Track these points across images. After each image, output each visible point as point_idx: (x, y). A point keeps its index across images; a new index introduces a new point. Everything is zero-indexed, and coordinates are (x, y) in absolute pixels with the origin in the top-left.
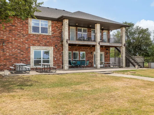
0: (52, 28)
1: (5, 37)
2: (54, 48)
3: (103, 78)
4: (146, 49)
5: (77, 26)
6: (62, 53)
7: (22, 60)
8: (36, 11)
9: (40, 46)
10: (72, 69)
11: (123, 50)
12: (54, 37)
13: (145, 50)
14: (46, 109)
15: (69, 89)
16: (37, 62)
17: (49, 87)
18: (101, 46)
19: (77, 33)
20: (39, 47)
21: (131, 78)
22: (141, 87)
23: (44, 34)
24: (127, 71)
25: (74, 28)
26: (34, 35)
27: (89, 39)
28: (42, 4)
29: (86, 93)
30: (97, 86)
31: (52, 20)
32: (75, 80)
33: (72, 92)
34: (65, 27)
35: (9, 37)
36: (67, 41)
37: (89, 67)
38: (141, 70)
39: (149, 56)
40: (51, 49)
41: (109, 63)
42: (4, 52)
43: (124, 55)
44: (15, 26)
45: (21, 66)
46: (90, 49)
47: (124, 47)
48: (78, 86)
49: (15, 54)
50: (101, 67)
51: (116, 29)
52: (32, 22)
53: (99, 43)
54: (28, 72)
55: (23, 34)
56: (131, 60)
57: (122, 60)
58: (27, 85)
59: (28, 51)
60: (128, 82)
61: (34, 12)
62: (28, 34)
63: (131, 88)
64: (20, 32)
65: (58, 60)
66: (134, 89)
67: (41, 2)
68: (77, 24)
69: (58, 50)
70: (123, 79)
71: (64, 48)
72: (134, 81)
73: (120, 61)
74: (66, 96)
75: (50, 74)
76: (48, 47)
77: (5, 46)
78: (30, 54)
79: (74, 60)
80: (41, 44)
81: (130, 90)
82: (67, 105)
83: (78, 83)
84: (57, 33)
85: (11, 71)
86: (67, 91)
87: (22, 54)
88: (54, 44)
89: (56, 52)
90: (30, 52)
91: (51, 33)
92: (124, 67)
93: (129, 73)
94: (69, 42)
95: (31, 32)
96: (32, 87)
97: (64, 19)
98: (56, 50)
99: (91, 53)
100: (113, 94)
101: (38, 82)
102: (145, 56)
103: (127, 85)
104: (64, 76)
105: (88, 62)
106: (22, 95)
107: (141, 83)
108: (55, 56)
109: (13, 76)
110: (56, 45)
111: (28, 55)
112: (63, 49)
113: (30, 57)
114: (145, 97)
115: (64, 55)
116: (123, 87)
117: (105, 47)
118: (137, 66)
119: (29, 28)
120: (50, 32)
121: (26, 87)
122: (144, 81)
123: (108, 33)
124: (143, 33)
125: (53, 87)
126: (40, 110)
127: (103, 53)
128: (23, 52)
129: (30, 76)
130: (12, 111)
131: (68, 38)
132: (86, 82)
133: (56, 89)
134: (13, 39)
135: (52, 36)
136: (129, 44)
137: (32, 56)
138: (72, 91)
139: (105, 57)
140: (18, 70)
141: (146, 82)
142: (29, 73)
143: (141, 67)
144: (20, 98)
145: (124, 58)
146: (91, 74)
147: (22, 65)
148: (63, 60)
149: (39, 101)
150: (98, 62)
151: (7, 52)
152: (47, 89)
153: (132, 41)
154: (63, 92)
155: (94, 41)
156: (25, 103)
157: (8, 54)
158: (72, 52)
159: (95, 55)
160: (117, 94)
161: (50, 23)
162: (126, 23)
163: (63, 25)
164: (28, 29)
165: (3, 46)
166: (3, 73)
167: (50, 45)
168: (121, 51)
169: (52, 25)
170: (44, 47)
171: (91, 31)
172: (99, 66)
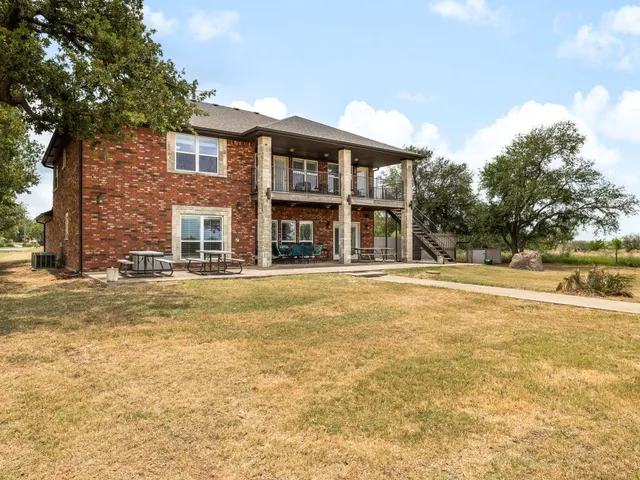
0: (229, 158)
1: (104, 181)
2: (233, 212)
3: (364, 287)
4: (462, 214)
5: (290, 155)
6: (256, 224)
7: (148, 243)
8: (197, 113)
9: (198, 205)
10: (279, 265)
11: (408, 217)
12: (234, 181)
13: (459, 217)
14: (243, 362)
15: (285, 313)
16: (190, 248)
17: (232, 310)
18: (354, 208)
19: (291, 173)
20: (195, 207)
21: (432, 287)
22: (459, 307)
23: (206, 174)
24: (419, 270)
25: (284, 160)
26: (181, 176)
27: (322, 188)
28: (212, 96)
29: (331, 322)
30: (354, 306)
31: (230, 137)
32: (295, 293)
33: (297, 320)
34: (262, 157)
35: (115, 181)
36: (268, 194)
37: (322, 260)
38: (453, 267)
39: (466, 233)
40: (225, 215)
41: (372, 251)
42: (100, 220)
43: (409, 231)
44: (130, 151)
45: (151, 259)
46: (324, 214)
47: (409, 209)
48: (305, 307)
49: (132, 225)
50: (353, 261)
51: (388, 163)
52: (176, 143)
53: (348, 200)
54: (169, 273)
55: (151, 173)
56: (426, 242)
57: (405, 241)
58: (175, 307)
59: (165, 217)
60: (426, 295)
61: (190, 114)
62: (164, 173)
63: (436, 309)
64: (144, 168)
65: (243, 242)
66: (444, 311)
67: (209, 90)
68: (292, 150)
69: (245, 216)
70: (413, 289)
71: (259, 210)
72: (441, 294)
73: (398, 245)
74: (284, 332)
75: (227, 279)
76: (219, 209)
77: (104, 203)
78: (170, 226)
79: (284, 244)
80: (199, 199)
81: (435, 314)
82: (292, 352)
83: (306, 300)
84: (241, 173)
85: (123, 272)
86: (283, 320)
87: (151, 228)
88: (233, 201)
89: (239, 222)
90: (170, 222)
91: (225, 171)
92: (408, 260)
93: (424, 274)
94: (272, 196)
95: (172, 167)
96: (189, 310)
97: (261, 135)
98: (239, 217)
99: (328, 224)
100: (398, 324)
101: (200, 298)
102: (459, 232)
103: (427, 304)
104: (265, 284)
105: (320, 248)
106: (171, 331)
107: (458, 299)
108: (237, 231)
109: (133, 284)
110: (238, 204)
111: (166, 229)
112: (257, 214)
113: (170, 234)
114: (475, 330)
115: (259, 229)
116: (418, 309)
117: (362, 210)
118: (441, 259)
119: (168, 157)
120: (222, 170)
121: (176, 311)
122: (464, 292)
123: (370, 174)
124: (454, 175)
125: (244, 309)
126: (228, 366)
127: (357, 225)
128: (151, 220)
129: (176, 283)
130: (158, 367)
131: (269, 186)
132: (324, 297)
133: (254, 314)
134: (127, 185)
135: (229, 178)
136: (419, 201)
137: (177, 232)
138: (294, 317)
139: (362, 235)
140: (142, 267)
141: (469, 296)
142: (170, 276)
143: (450, 261)
144: (167, 338)
145: (409, 239)
146: (332, 278)
147: (153, 256)
148: (256, 242)
149: (218, 343)
150: (347, 248)
151: (109, 221)
152: (231, 316)
153: (426, 196)
154: (274, 321)
155: (336, 193)
156: (185, 349)
157: (112, 226)
158: (279, 222)
159: (337, 230)
160: (407, 323)
161: (223, 144)
162: (411, 149)
163: (256, 151)
164: (166, 160)
165: (98, 203)
166: (105, 276)
167: (223, 204)
168: (402, 220)
169: (229, 152)
170: (207, 208)
171: (326, 170)
172: (348, 257)
